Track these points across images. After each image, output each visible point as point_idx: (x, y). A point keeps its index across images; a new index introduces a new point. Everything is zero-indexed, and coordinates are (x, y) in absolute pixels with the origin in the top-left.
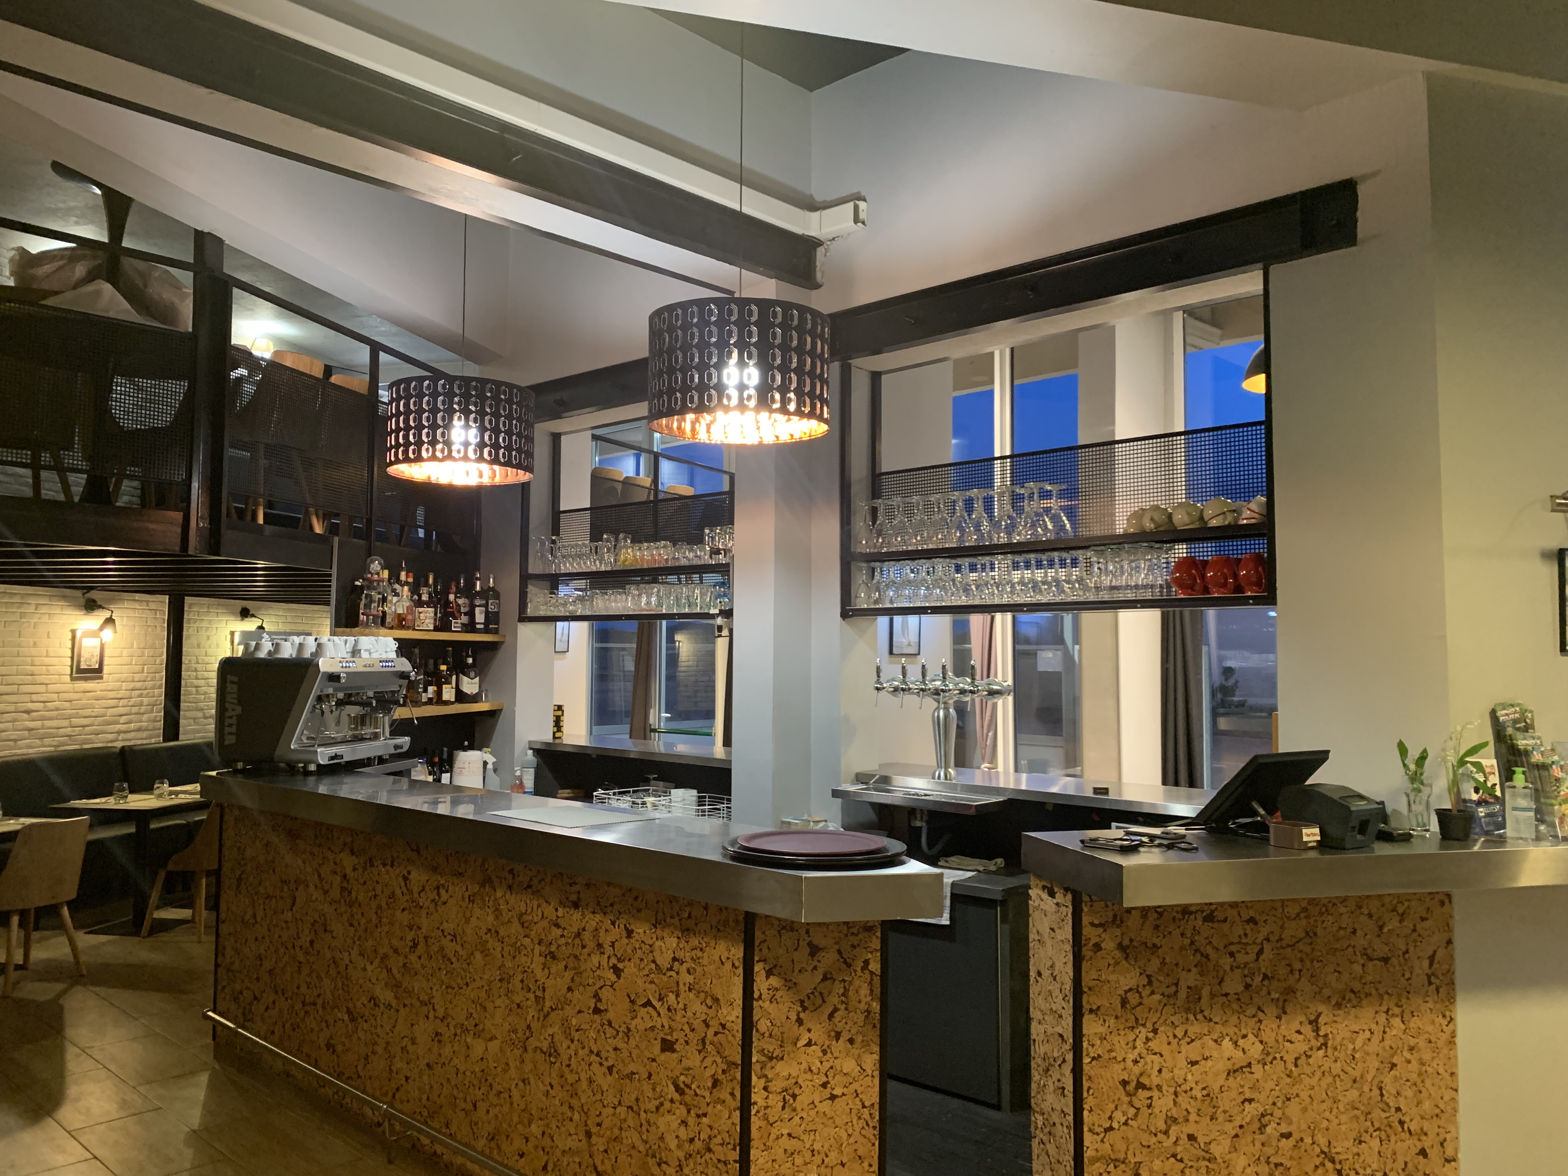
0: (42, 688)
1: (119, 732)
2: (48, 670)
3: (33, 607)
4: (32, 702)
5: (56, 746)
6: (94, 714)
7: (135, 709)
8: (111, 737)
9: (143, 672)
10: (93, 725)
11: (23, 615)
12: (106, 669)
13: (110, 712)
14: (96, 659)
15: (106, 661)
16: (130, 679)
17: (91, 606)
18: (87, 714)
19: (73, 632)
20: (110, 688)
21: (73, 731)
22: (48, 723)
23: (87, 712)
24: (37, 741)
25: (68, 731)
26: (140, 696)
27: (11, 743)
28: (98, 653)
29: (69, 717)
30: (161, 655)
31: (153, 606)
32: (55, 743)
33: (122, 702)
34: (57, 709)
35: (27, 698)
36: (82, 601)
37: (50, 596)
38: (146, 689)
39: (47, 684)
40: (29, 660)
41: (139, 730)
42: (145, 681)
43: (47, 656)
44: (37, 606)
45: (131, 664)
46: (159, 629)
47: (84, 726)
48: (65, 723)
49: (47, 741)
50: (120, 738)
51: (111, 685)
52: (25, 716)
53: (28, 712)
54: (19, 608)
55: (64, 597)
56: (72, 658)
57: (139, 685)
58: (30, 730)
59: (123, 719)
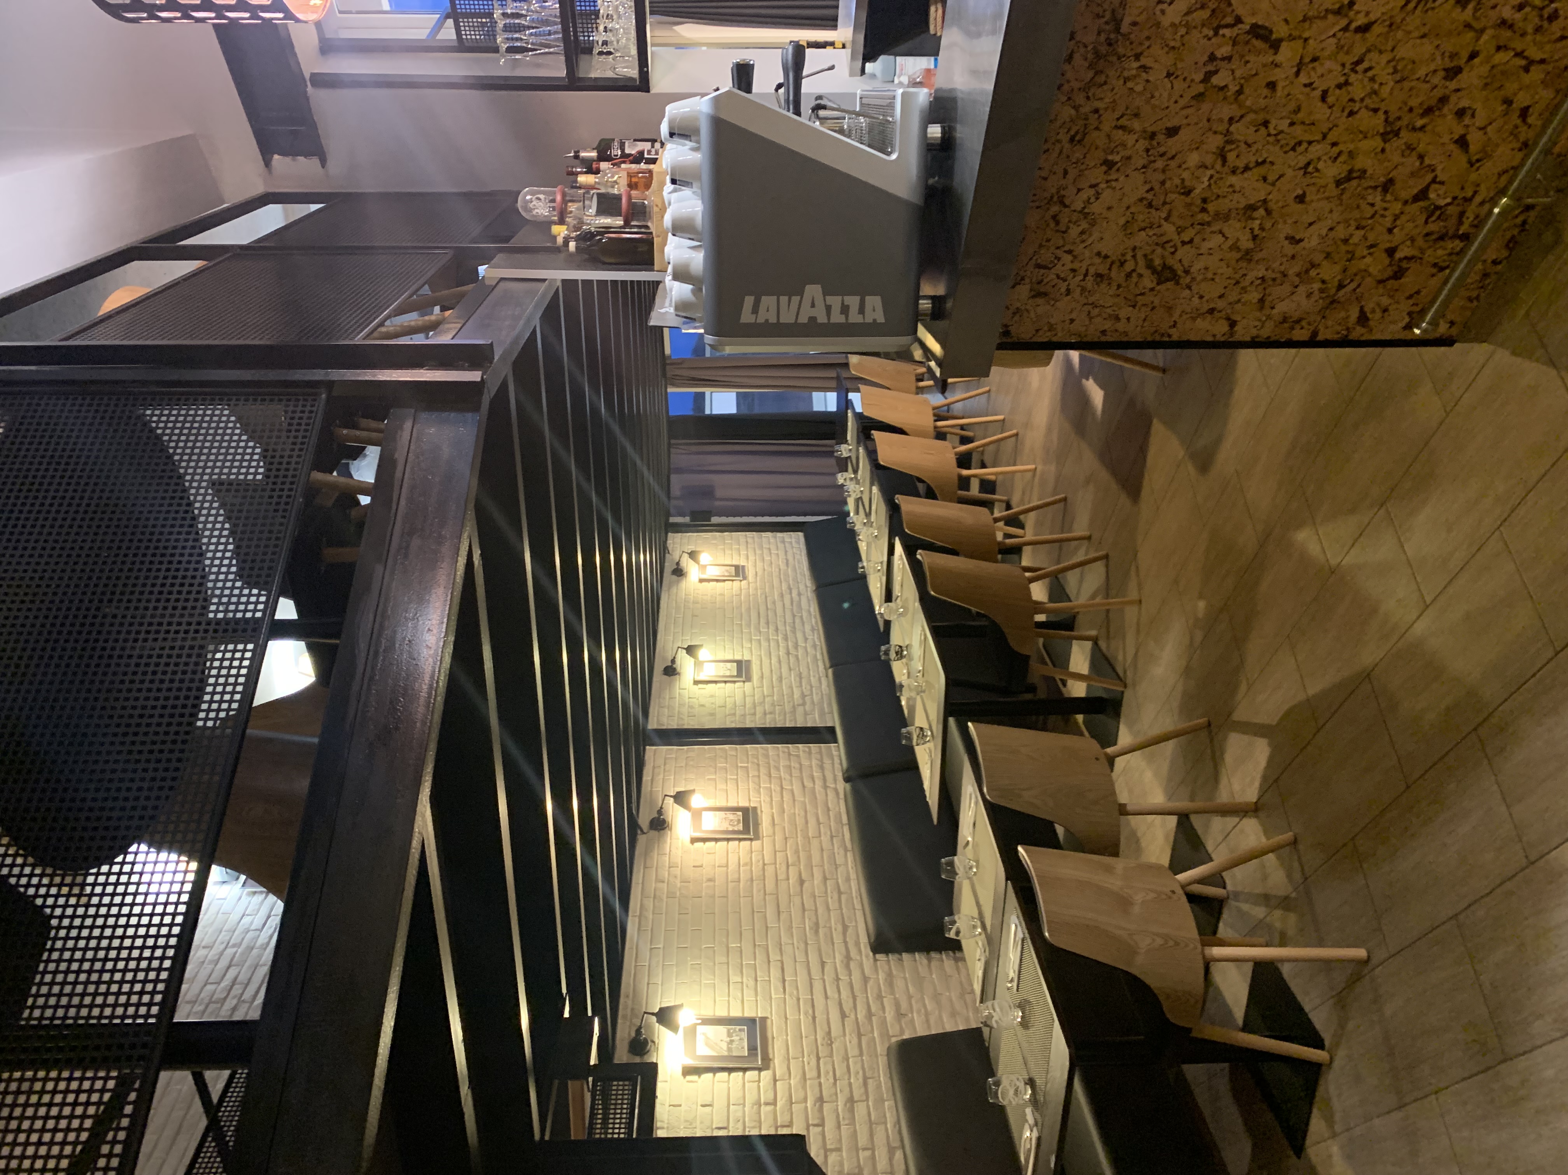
0: (770, 870)
1: (825, 787)
2: (745, 864)
3: (660, 885)
4: (788, 879)
5: (846, 850)
6: (803, 813)
7: (795, 773)
8: (831, 795)
9: (747, 768)
10: (817, 815)
11: (671, 895)
12: (743, 803)
13: (799, 797)
14: (730, 816)
15: (732, 803)
16: (756, 779)
17: (660, 824)
18: (803, 820)
19: (694, 840)
20: (768, 799)
21: (825, 834)
22: (816, 859)
23: (799, 821)
24: (839, 870)
25: (825, 839)
26: (778, 769)
27: (843, 897)
28: (722, 813)
29: (807, 838)
30: (725, 750)
31: (660, 762)
32: (842, 852)
33: (787, 786)
34: (797, 852)
35: (783, 885)
36: (653, 833)
37: (645, 867)
38: (769, 763)
39: (764, 864)
40: (731, 885)
41: (822, 768)
42: (758, 765)
43: (727, 866)
44: (659, 880)
45: (737, 780)
46: (690, 754)
47: (819, 823)
48: (815, 843)
49: (840, 860)
50: (833, 786)
51: (764, 797)
52: (806, 885)
53: (802, 882)
54: (662, 900)
55: (647, 853)
56: (728, 840)
57: (763, 771)
58: (825, 879)
59: (808, 784)
